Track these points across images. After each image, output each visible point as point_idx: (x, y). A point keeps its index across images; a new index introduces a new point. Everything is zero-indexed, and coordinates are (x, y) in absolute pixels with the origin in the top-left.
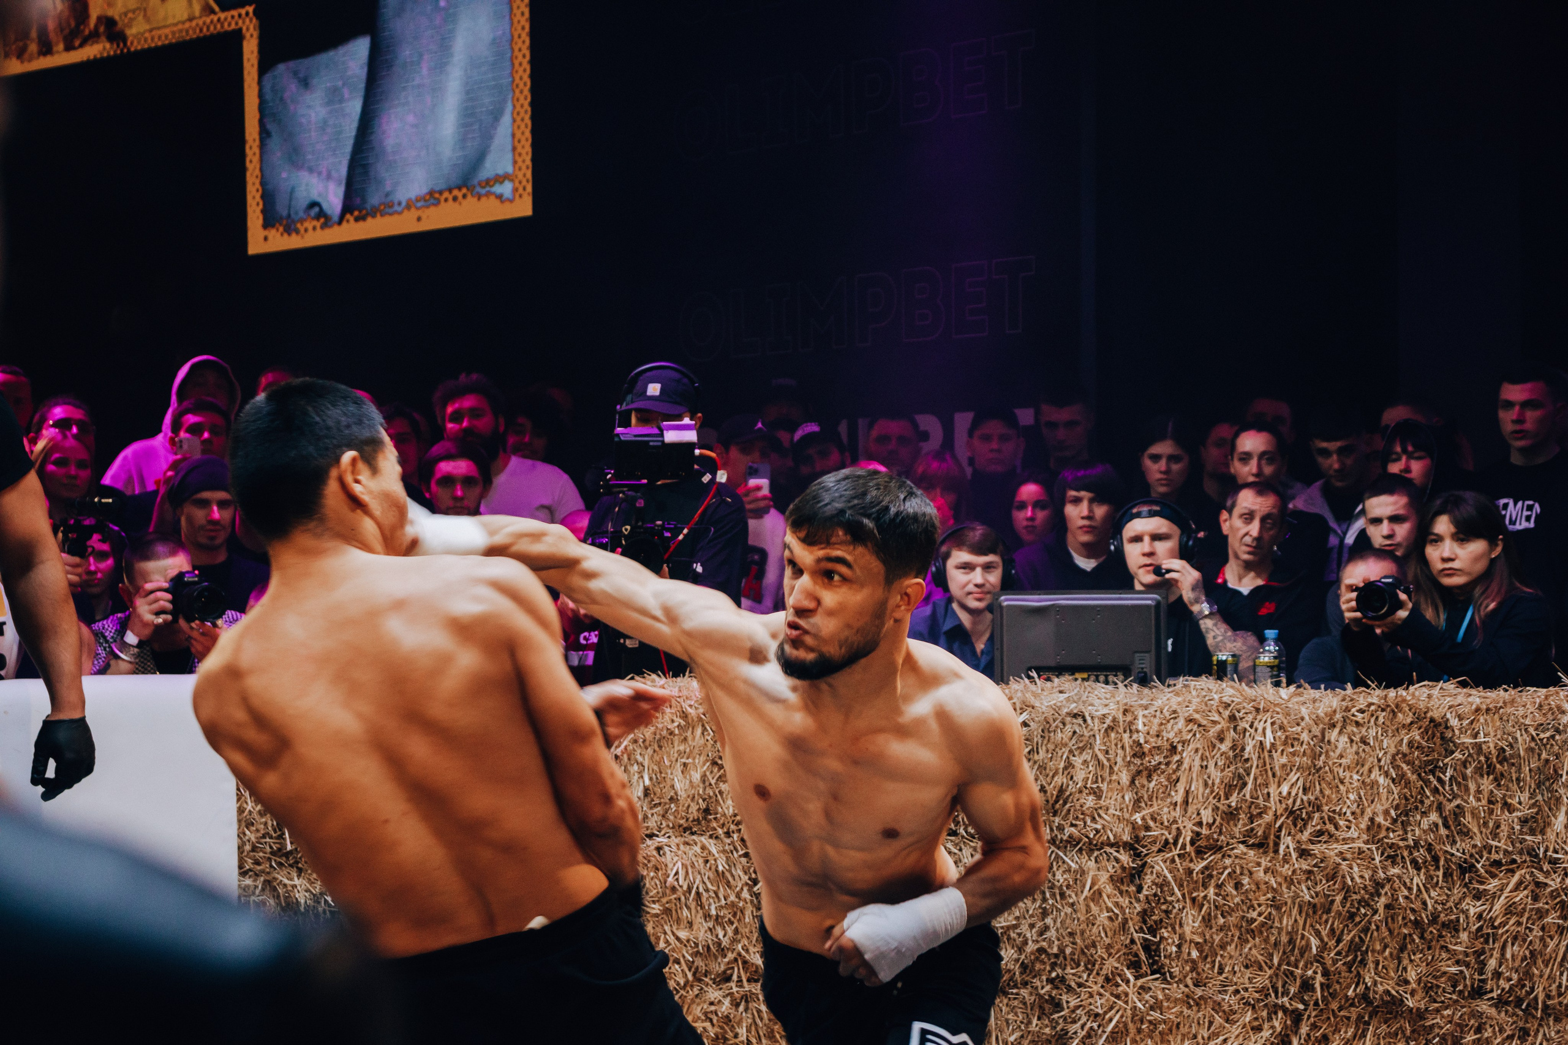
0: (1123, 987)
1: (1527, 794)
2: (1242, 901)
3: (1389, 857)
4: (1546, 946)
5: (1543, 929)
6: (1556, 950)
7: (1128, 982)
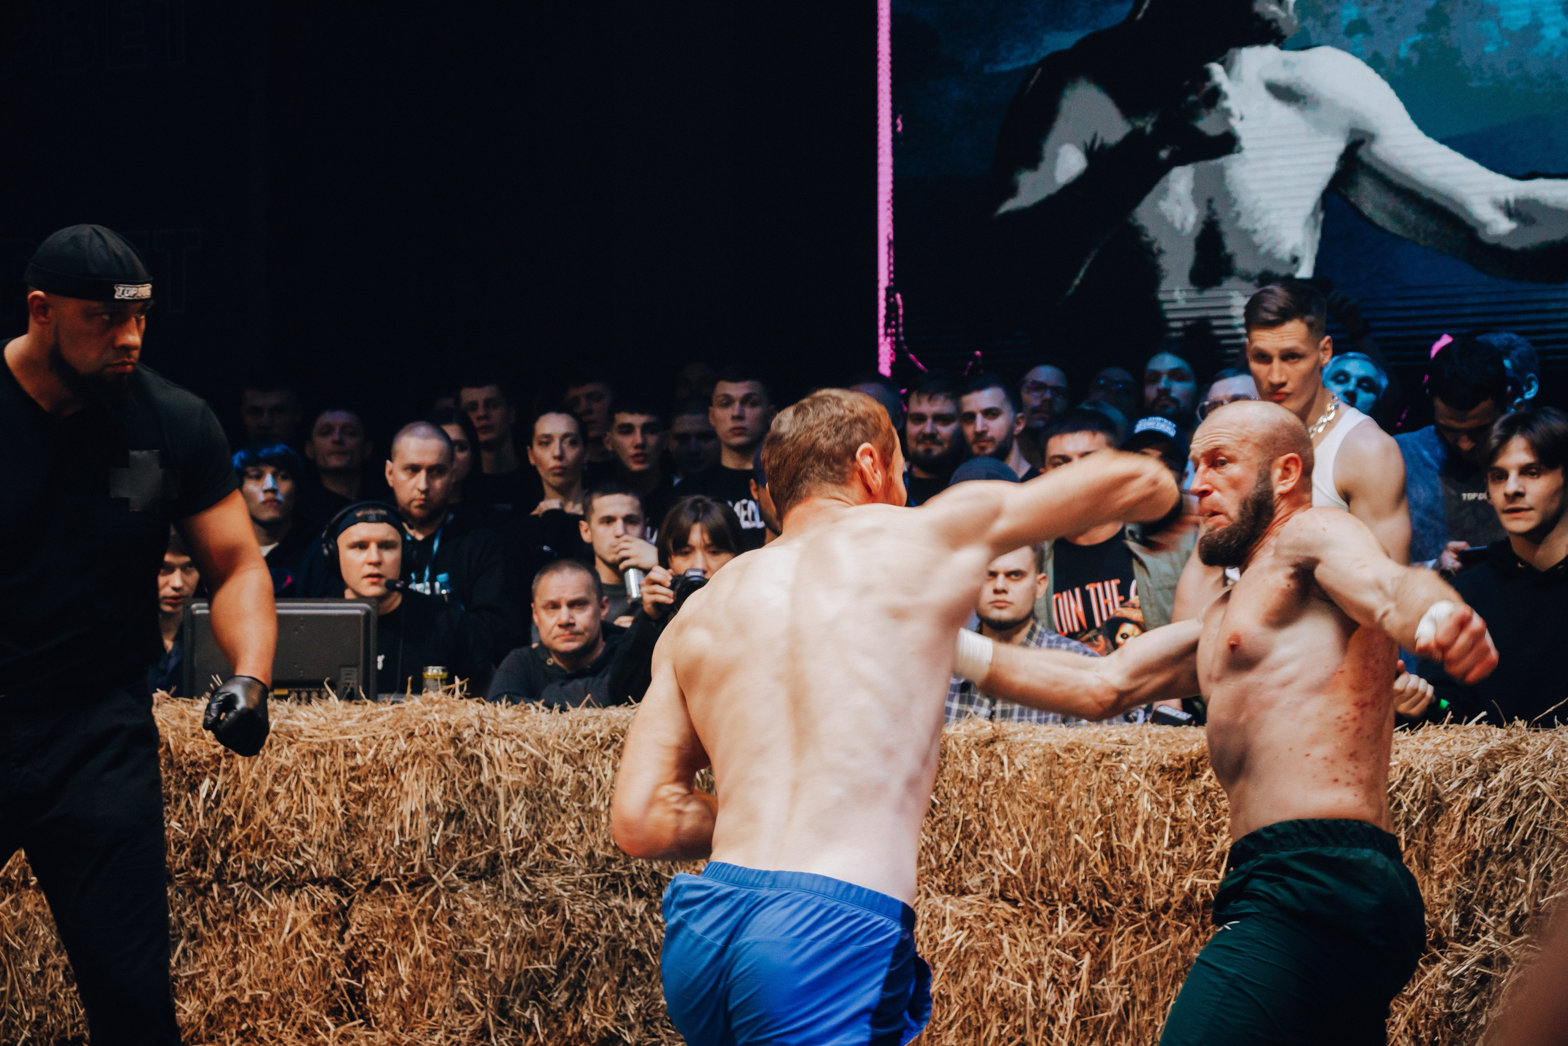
0: (322, 1036)
2: (455, 938)
3: (611, 886)
7: (327, 1029)
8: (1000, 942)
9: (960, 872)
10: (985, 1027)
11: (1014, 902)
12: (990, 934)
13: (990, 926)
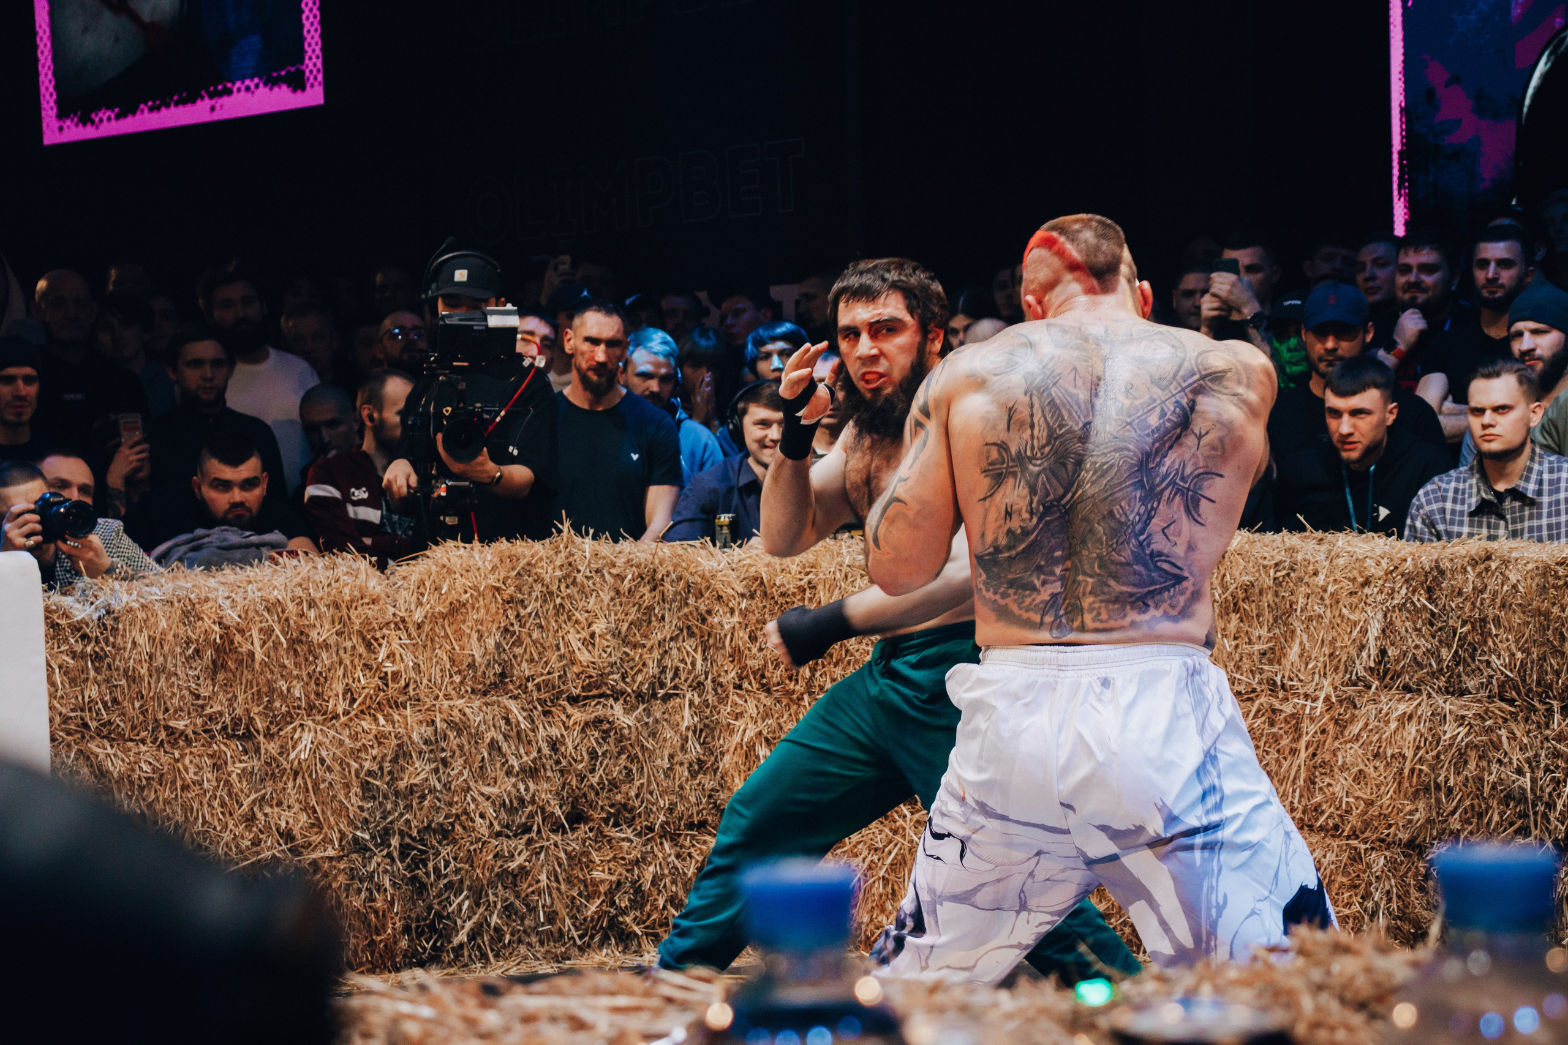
1: (1266, 629)
4: (1280, 767)
5: (1278, 751)
6: (1288, 771)
8: (1499, 737)
9: (1459, 676)
10: (1487, 813)
11: (1511, 702)
12: (1491, 729)
13: (1489, 723)
